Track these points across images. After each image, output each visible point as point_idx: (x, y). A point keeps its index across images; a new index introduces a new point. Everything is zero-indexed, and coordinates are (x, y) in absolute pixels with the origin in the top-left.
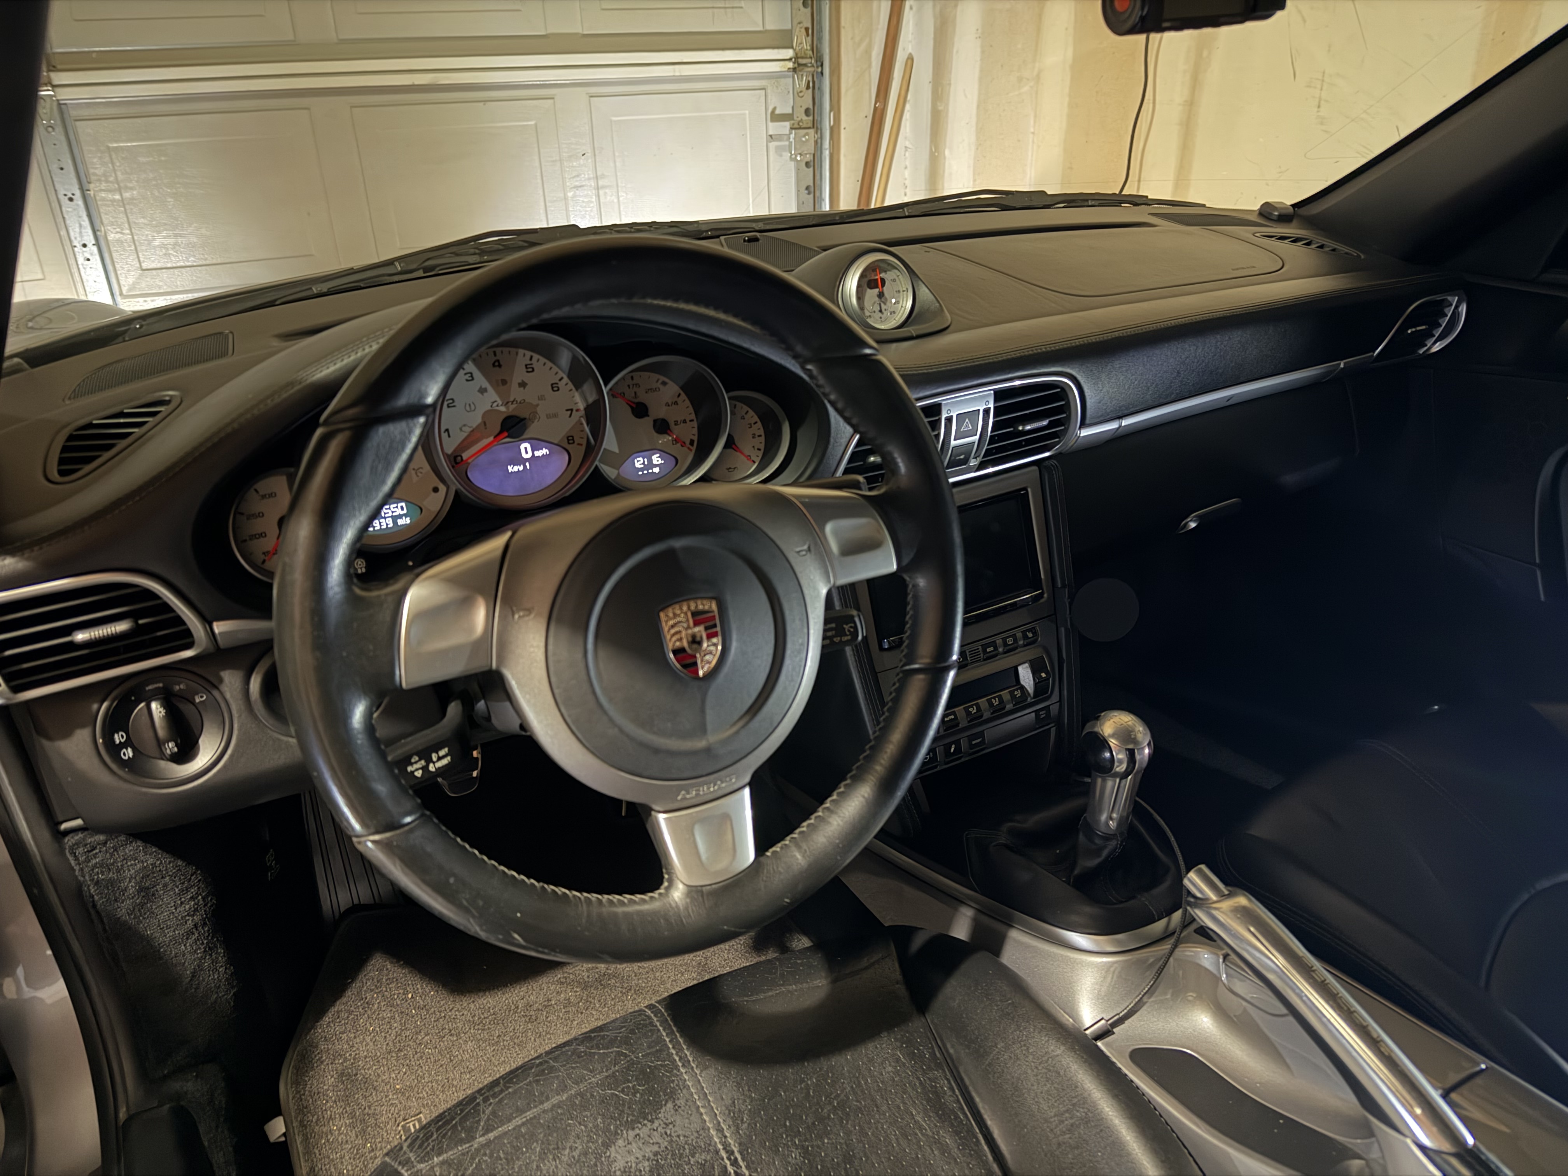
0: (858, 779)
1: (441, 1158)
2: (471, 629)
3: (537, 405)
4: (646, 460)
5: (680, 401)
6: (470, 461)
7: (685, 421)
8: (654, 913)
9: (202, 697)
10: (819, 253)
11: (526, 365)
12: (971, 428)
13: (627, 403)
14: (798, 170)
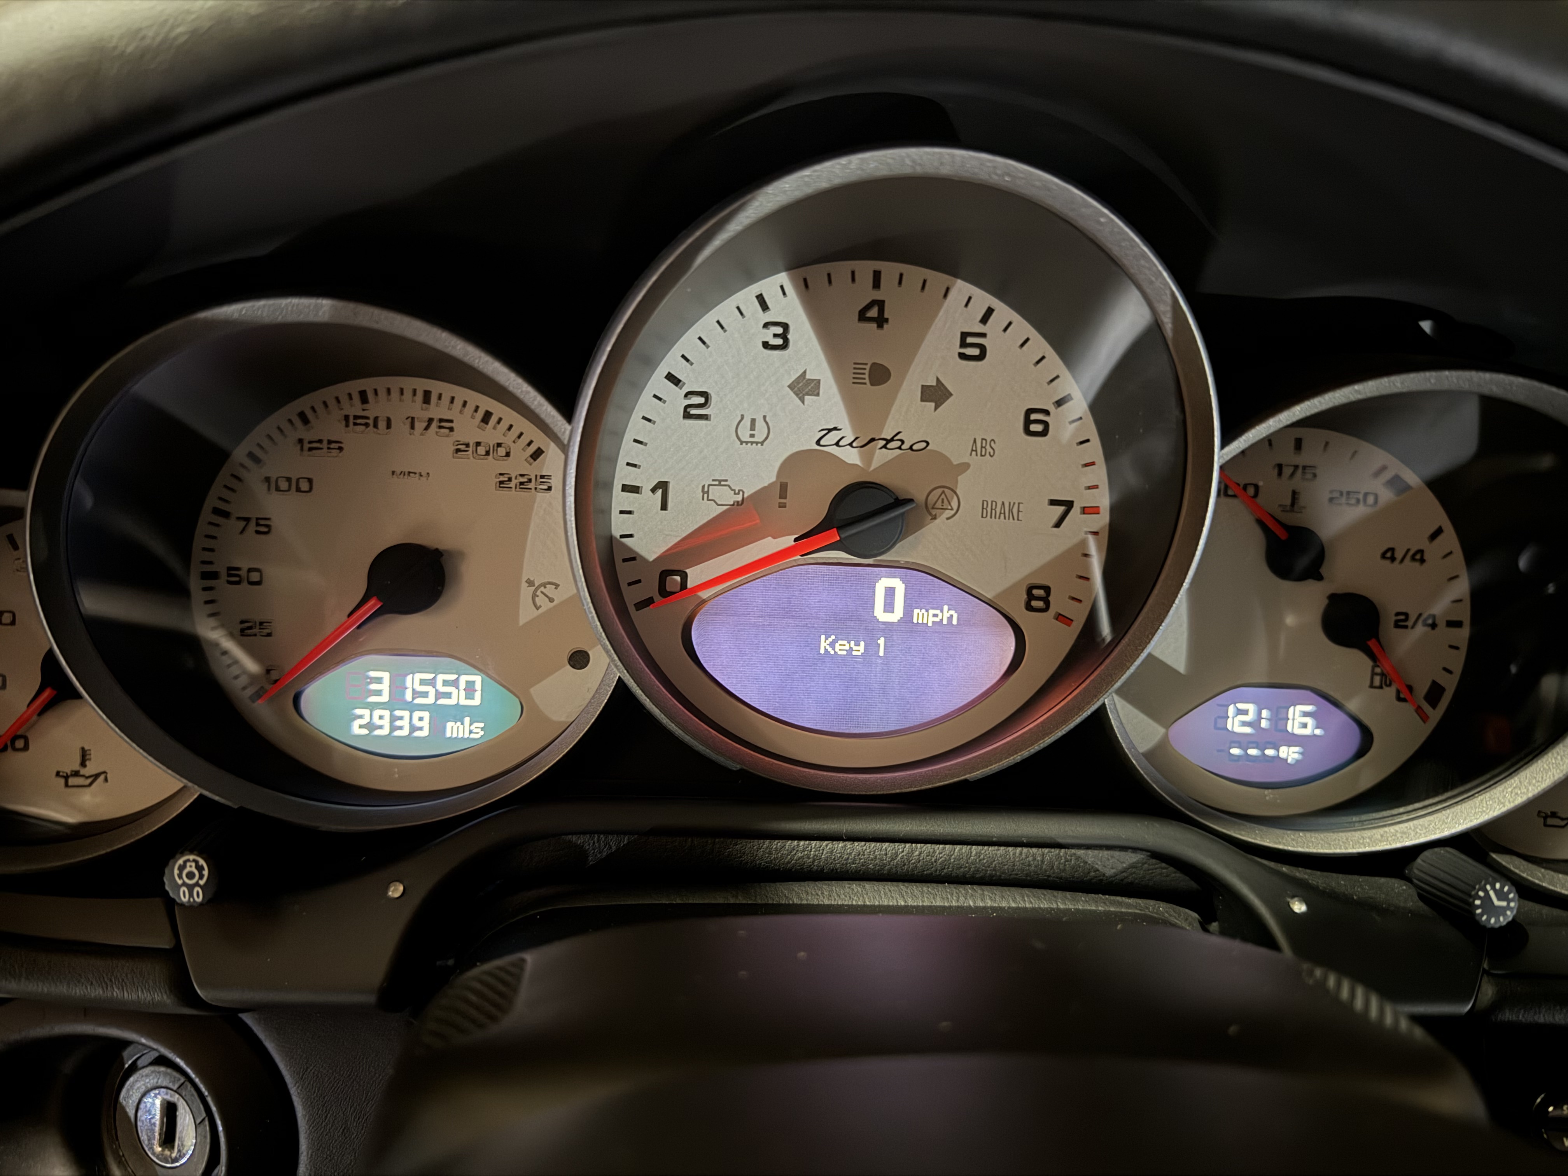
3: (965, 467)
4: (1265, 713)
5: (1433, 551)
6: (704, 594)
7: (1432, 621)
11: (964, 335)
13: (1260, 523)
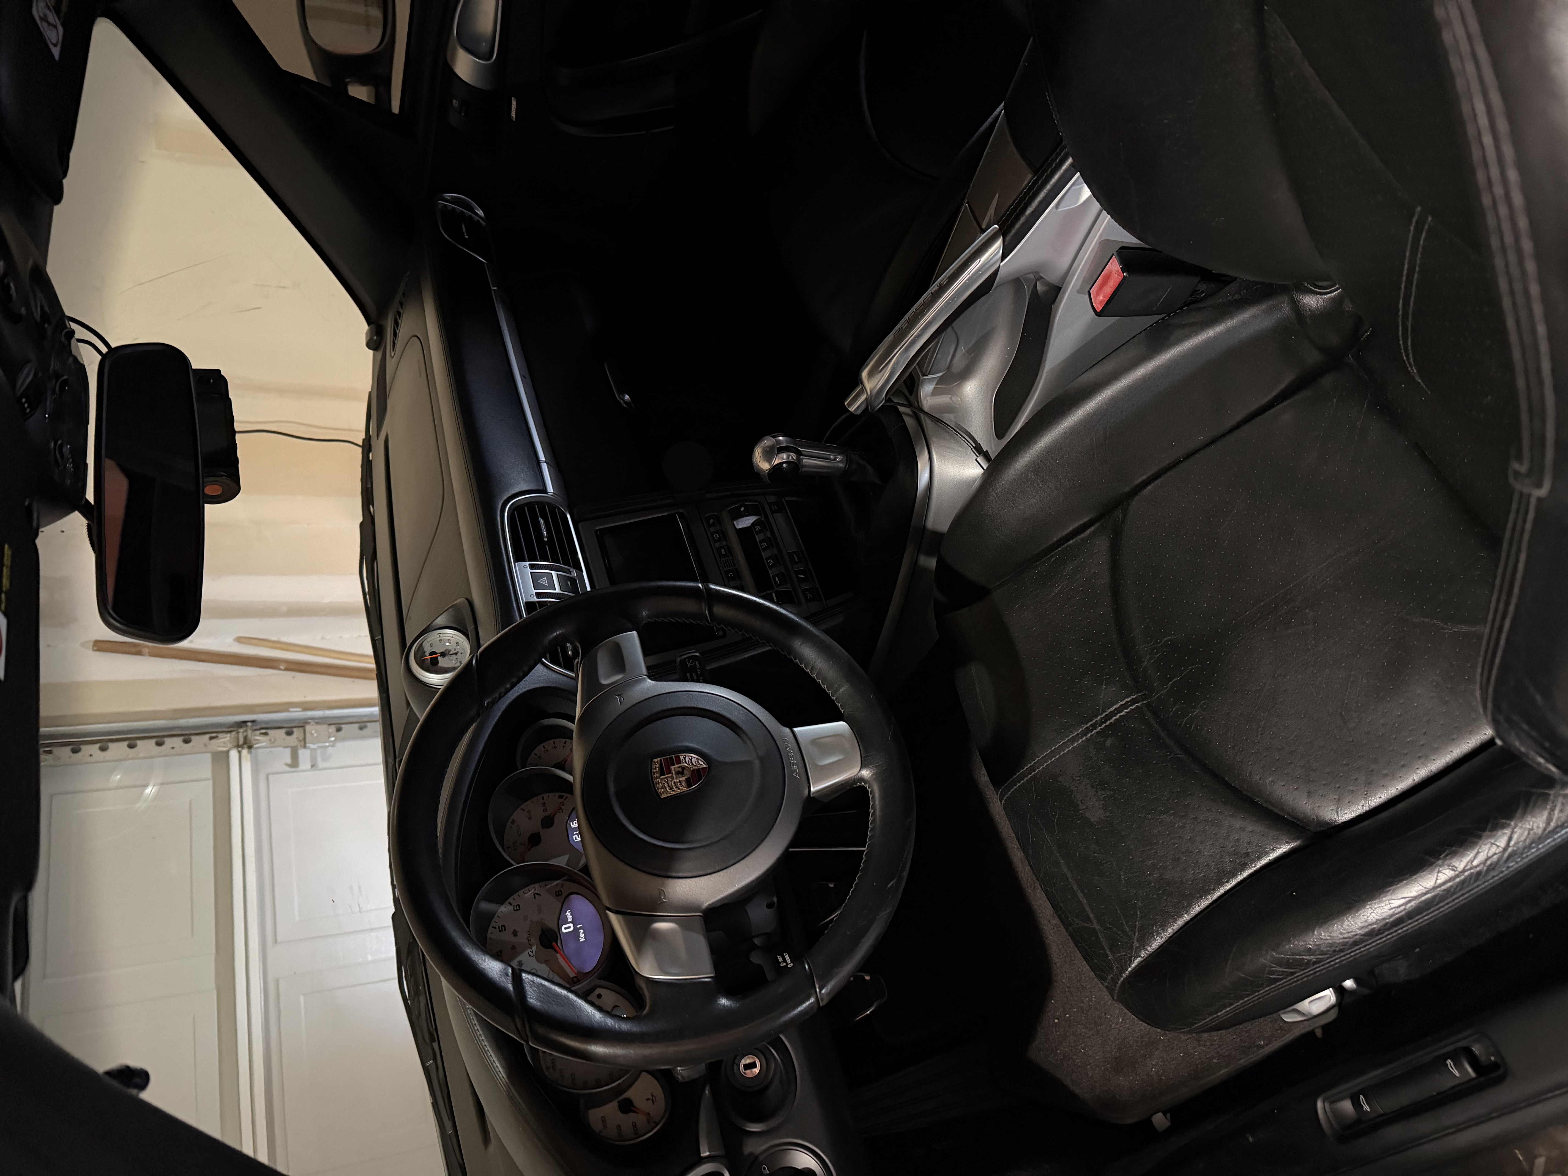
0: (790, 650)
1: (1109, 953)
2: (671, 931)
3: (531, 921)
5: (527, 809)
6: (576, 971)
7: (544, 804)
8: (883, 790)
9: (764, 1168)
10: (411, 708)
11: (500, 931)
12: (545, 578)
13: (529, 850)
14: (344, 739)
